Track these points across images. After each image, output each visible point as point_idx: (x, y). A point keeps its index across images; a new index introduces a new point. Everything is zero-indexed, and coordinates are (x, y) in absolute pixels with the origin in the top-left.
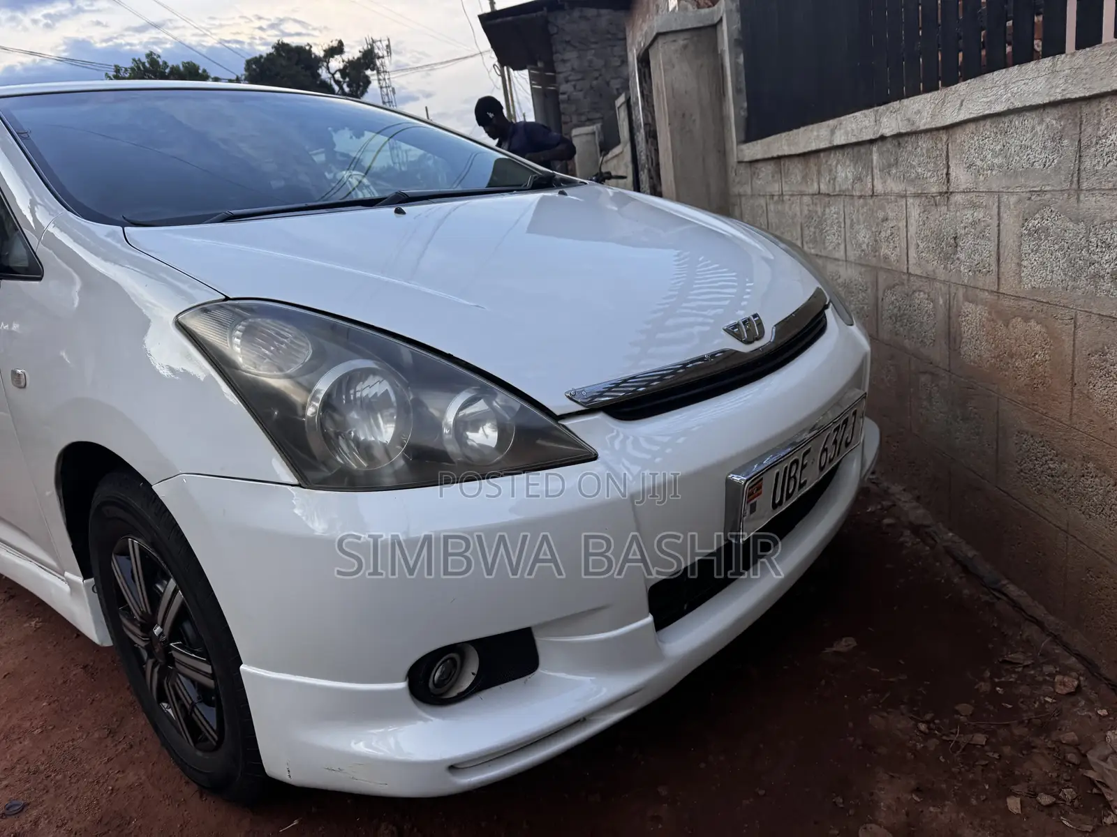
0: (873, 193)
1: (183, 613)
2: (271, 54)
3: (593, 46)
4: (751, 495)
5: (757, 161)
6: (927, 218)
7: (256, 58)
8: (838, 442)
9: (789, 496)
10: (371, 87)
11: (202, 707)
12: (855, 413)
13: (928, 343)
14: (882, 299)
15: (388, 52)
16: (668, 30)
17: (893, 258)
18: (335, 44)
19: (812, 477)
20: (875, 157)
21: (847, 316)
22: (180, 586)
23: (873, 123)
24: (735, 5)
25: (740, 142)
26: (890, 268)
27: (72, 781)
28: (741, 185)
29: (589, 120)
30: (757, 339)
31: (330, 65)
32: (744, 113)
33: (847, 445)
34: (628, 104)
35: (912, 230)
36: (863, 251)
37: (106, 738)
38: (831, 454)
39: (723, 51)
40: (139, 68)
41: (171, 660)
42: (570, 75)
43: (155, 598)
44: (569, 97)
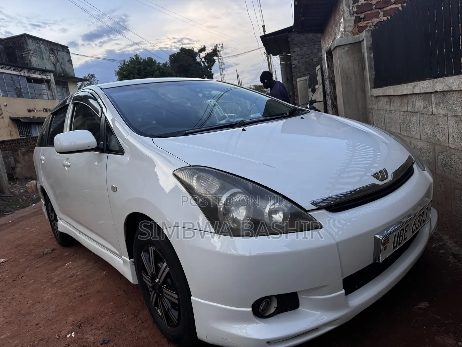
0: (432, 113)
1: (168, 275)
2: (179, 52)
3: (306, 45)
4: (384, 244)
5: (380, 96)
6: (457, 125)
7: (173, 54)
8: (420, 221)
9: (400, 243)
10: (215, 63)
11: (172, 310)
12: (427, 209)
13: (459, 177)
14: (437, 157)
15: (222, 49)
16: (340, 44)
17: (442, 140)
18: (202, 47)
19: (409, 235)
20: (433, 99)
21: (423, 167)
22: (168, 265)
23: (432, 86)
24: (369, 34)
25: (372, 88)
26: (441, 144)
27: (124, 333)
28: (372, 105)
29: (304, 74)
30: (385, 179)
31: (201, 55)
32: (373, 76)
33: (424, 221)
34: (322, 69)
35: (451, 130)
36: (428, 136)
37: (134, 318)
38: (417, 226)
39: (364, 52)
40: (132, 60)
41: (162, 292)
42: (297, 57)
43: (158, 269)
44: (296, 66)
